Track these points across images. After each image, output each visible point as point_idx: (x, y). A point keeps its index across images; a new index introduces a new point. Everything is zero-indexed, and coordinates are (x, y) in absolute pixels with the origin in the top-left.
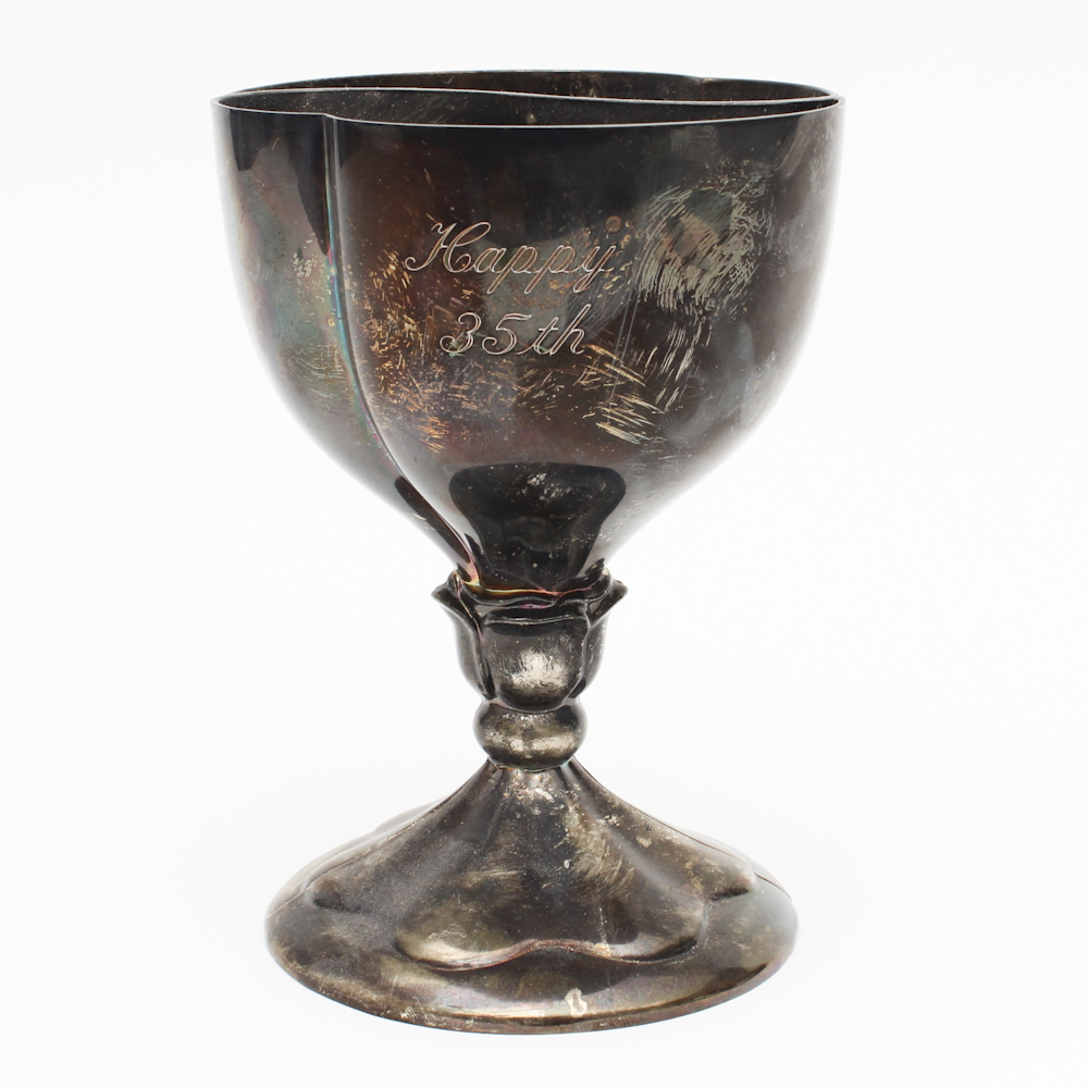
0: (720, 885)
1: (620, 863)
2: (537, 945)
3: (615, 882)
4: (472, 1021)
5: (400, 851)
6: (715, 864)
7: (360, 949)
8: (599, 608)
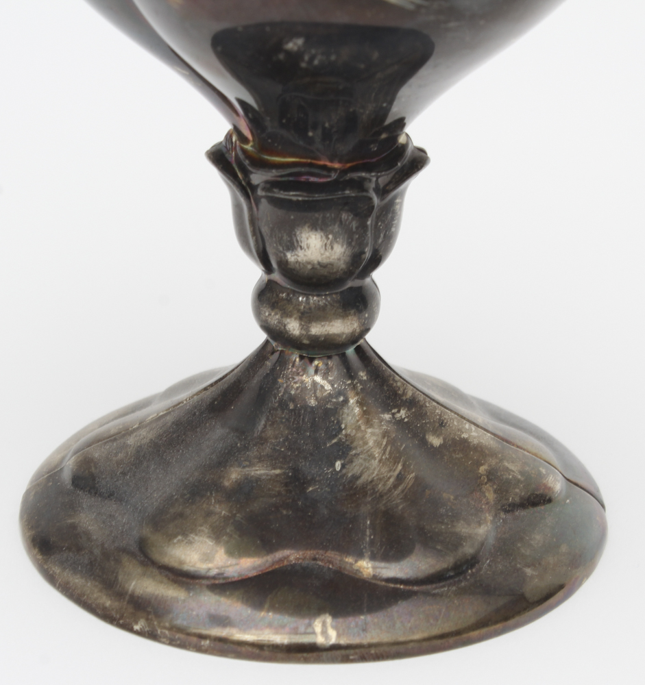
0: (516, 494)
1: (400, 467)
2: (292, 558)
3: (390, 490)
4: (208, 642)
5: (164, 432)
6: (514, 468)
7: (103, 544)
8: (390, 183)
